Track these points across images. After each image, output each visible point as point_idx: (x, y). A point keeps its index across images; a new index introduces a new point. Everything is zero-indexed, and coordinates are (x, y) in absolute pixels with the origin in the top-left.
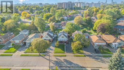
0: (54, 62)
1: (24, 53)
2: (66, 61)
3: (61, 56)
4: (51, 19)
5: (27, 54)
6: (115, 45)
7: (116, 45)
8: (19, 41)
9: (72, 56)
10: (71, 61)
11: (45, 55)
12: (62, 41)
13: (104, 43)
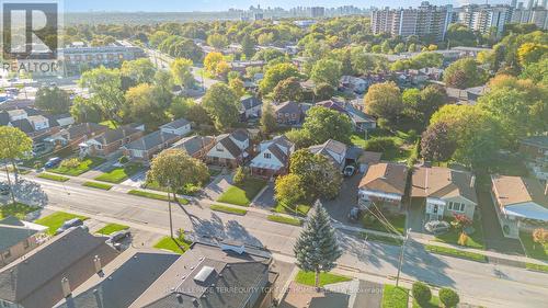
0: (198, 222)
1: (142, 187)
2: (234, 226)
3: (229, 212)
4: (280, 88)
5: (147, 191)
6: (432, 207)
7: (436, 206)
8: (144, 154)
9: (263, 217)
10: (247, 229)
11: (189, 202)
12: (265, 170)
13: (393, 194)
